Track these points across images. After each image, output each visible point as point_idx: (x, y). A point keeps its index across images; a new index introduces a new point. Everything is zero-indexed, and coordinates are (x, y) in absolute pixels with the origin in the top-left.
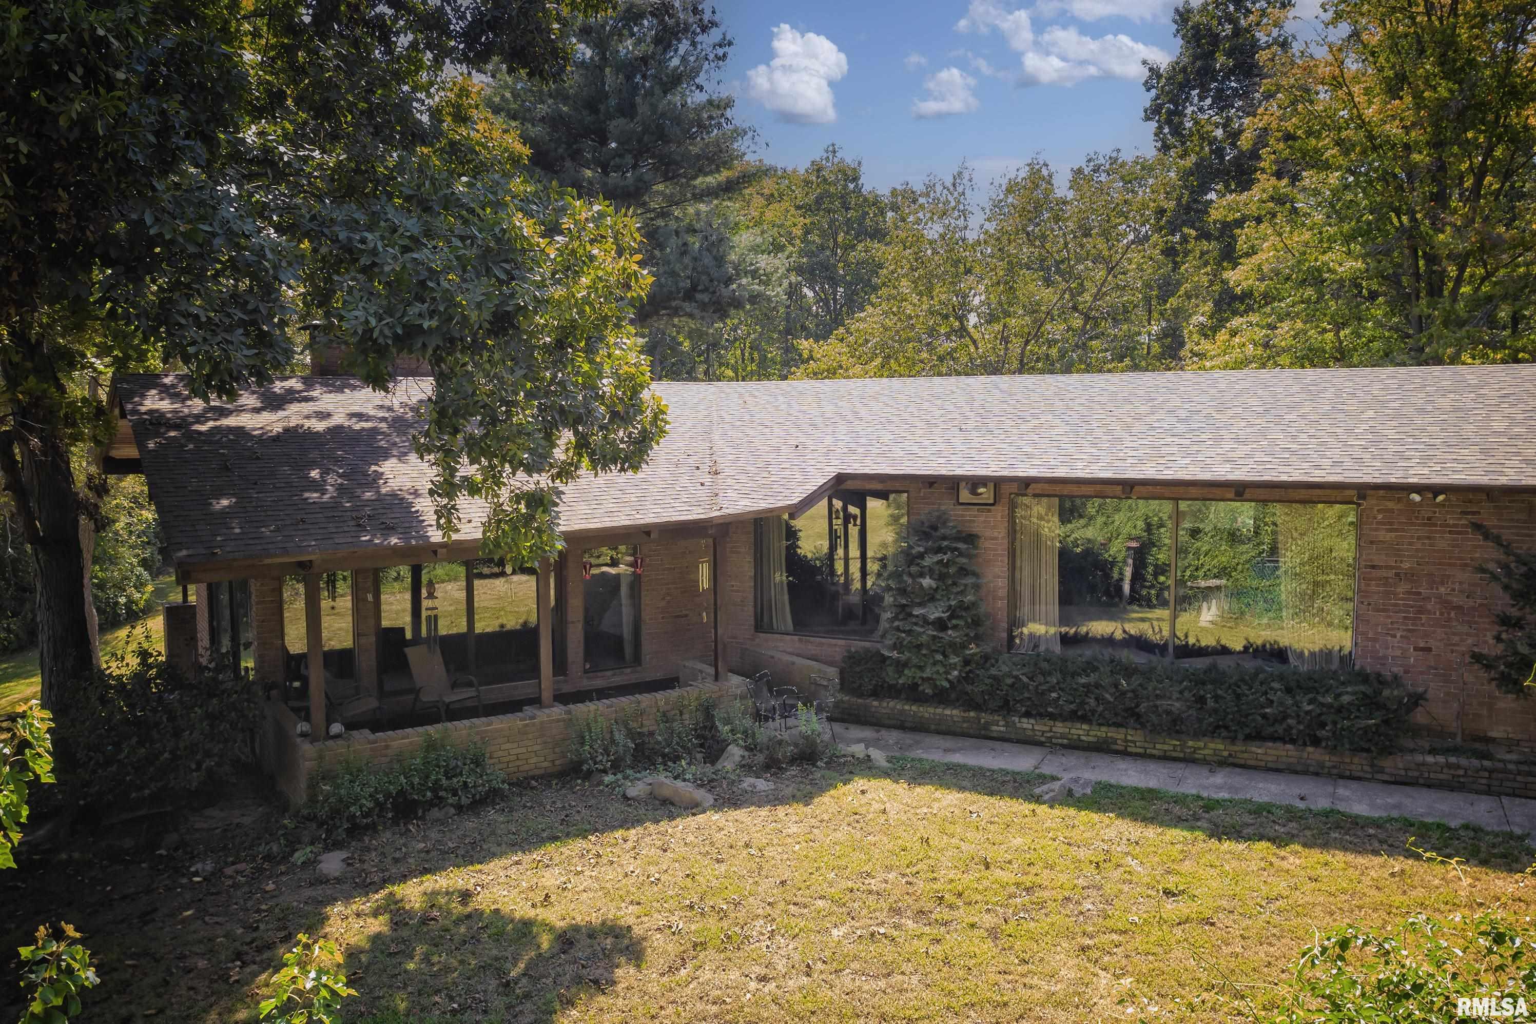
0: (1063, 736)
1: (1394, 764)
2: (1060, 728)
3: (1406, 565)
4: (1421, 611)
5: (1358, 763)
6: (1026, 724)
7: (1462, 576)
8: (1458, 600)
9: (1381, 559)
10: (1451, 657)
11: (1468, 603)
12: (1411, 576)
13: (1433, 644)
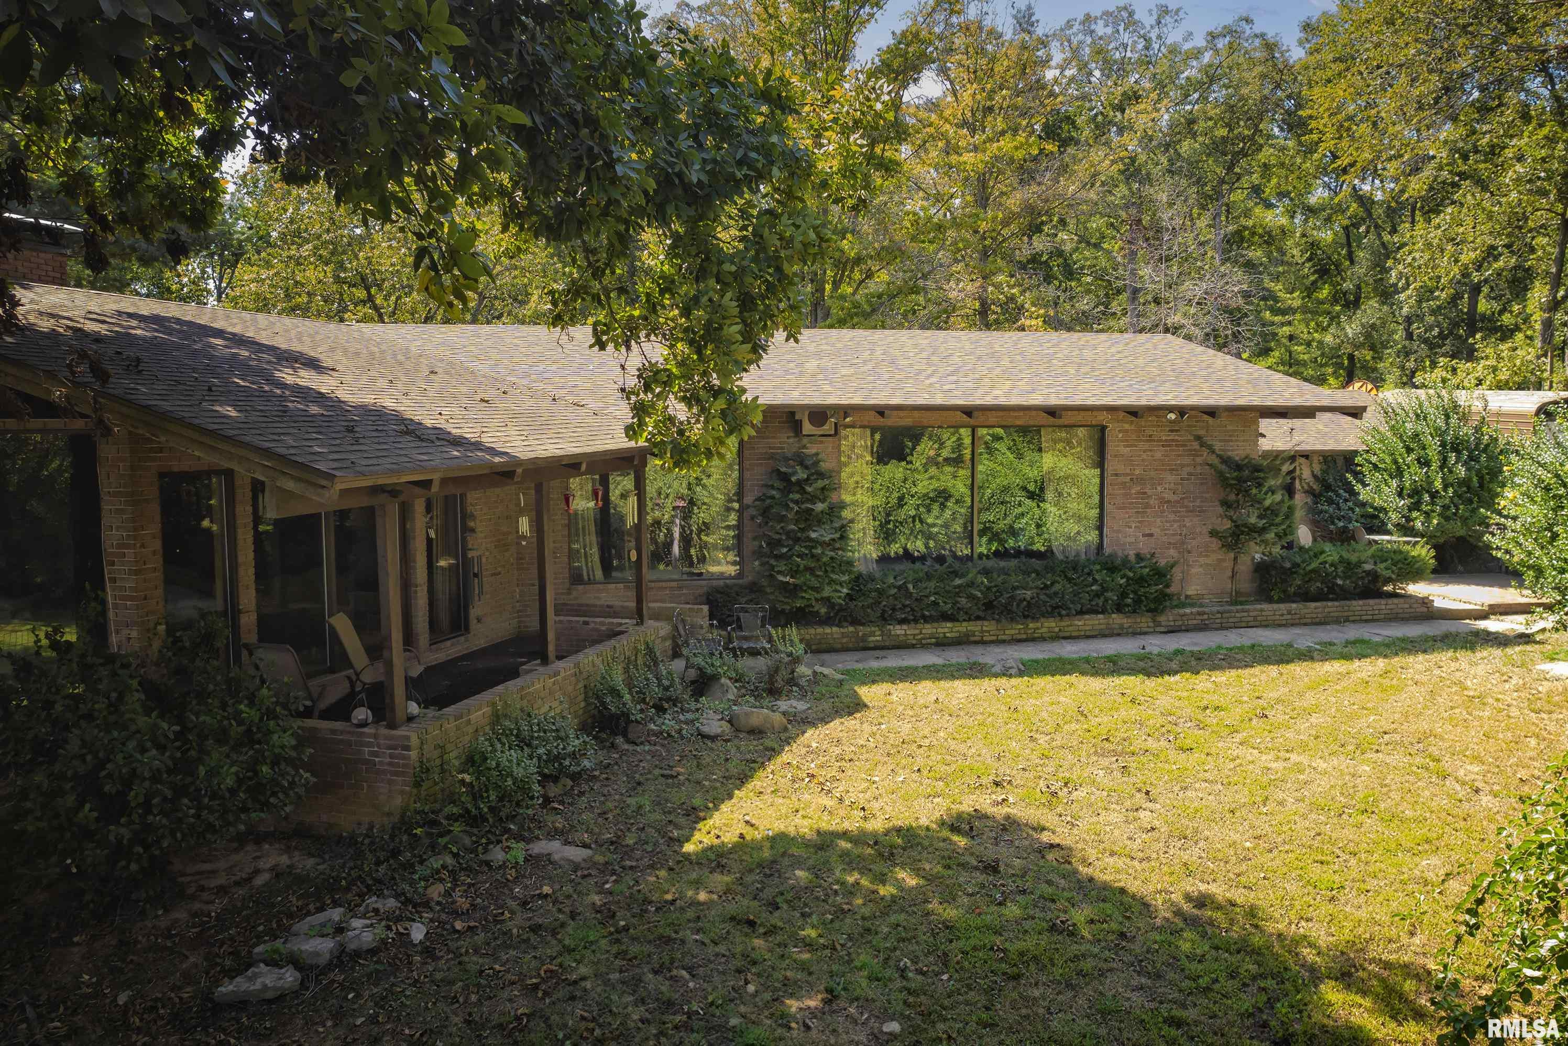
0: (931, 636)
2: (928, 629)
3: (1137, 472)
5: (1144, 622)
6: (900, 630)
7: (1171, 478)
8: (1168, 496)
9: (1121, 468)
10: (1165, 539)
11: (1174, 498)
12: (1140, 480)
13: (1154, 530)
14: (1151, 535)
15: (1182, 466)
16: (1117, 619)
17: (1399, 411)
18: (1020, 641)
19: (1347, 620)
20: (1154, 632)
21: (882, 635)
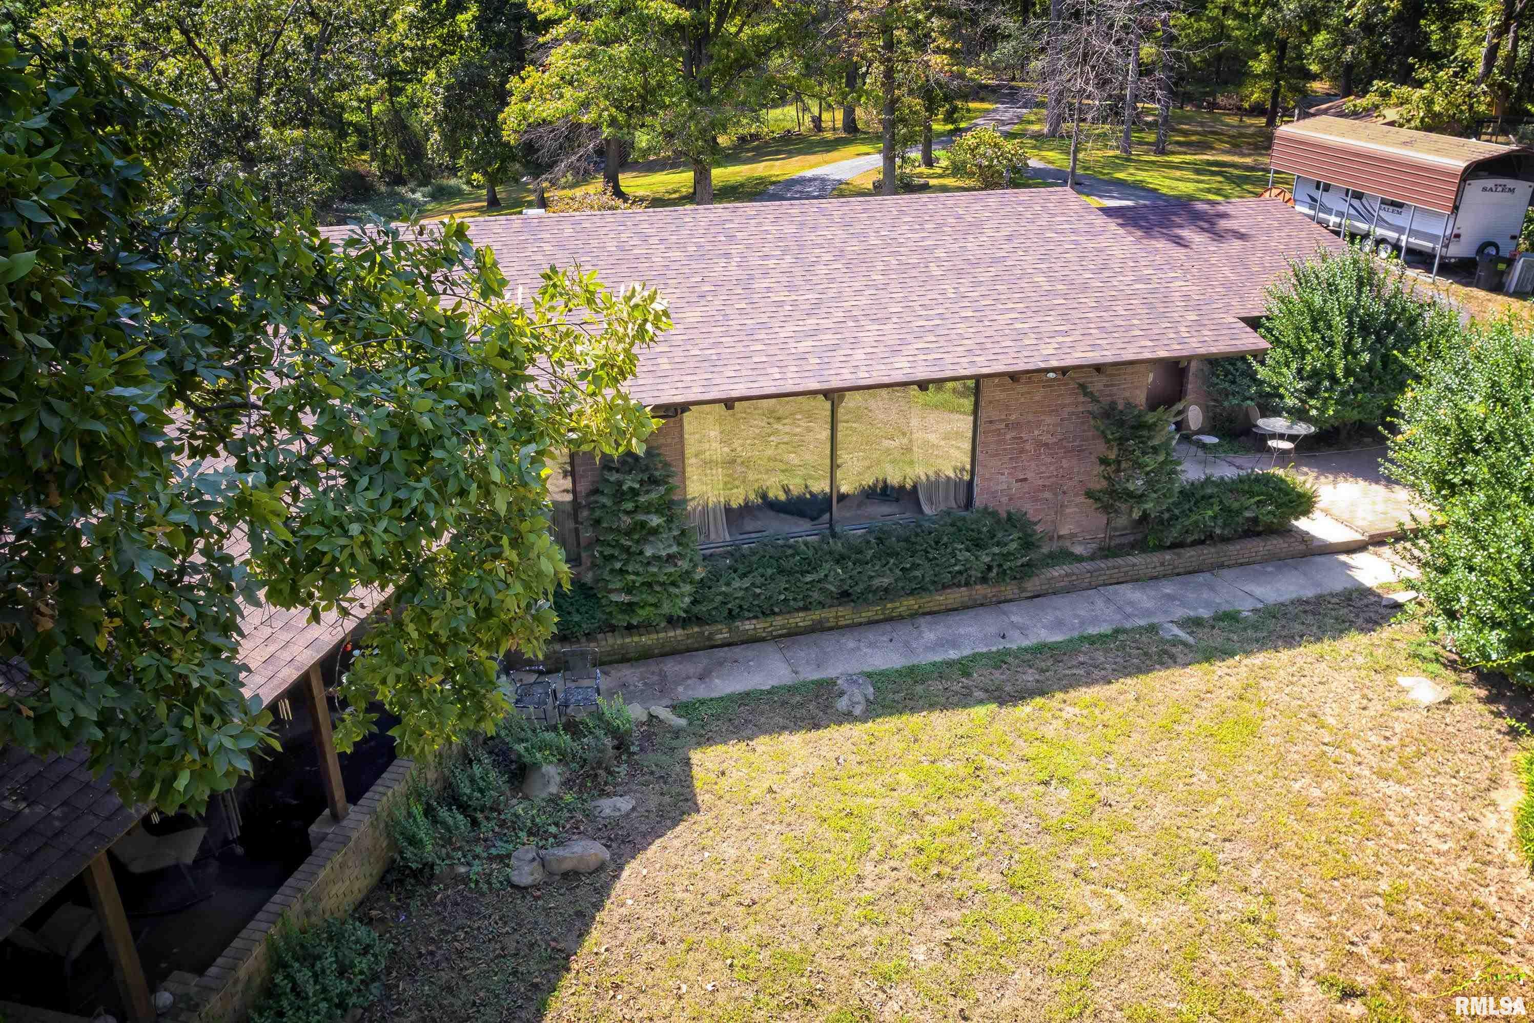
0: (783, 627)
1: (1033, 585)
2: (779, 621)
3: (1013, 417)
4: (1022, 451)
5: (1009, 589)
6: (748, 626)
7: (1049, 420)
8: (1046, 438)
9: (995, 415)
10: (1040, 482)
11: (1051, 440)
12: (1017, 425)
13: (1030, 475)
14: (1025, 480)
15: (1064, 406)
16: (981, 590)
17: (1312, 277)
18: (877, 622)
19: (1222, 566)
20: (1019, 599)
21: (730, 632)
